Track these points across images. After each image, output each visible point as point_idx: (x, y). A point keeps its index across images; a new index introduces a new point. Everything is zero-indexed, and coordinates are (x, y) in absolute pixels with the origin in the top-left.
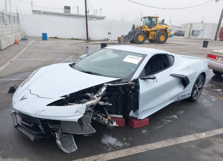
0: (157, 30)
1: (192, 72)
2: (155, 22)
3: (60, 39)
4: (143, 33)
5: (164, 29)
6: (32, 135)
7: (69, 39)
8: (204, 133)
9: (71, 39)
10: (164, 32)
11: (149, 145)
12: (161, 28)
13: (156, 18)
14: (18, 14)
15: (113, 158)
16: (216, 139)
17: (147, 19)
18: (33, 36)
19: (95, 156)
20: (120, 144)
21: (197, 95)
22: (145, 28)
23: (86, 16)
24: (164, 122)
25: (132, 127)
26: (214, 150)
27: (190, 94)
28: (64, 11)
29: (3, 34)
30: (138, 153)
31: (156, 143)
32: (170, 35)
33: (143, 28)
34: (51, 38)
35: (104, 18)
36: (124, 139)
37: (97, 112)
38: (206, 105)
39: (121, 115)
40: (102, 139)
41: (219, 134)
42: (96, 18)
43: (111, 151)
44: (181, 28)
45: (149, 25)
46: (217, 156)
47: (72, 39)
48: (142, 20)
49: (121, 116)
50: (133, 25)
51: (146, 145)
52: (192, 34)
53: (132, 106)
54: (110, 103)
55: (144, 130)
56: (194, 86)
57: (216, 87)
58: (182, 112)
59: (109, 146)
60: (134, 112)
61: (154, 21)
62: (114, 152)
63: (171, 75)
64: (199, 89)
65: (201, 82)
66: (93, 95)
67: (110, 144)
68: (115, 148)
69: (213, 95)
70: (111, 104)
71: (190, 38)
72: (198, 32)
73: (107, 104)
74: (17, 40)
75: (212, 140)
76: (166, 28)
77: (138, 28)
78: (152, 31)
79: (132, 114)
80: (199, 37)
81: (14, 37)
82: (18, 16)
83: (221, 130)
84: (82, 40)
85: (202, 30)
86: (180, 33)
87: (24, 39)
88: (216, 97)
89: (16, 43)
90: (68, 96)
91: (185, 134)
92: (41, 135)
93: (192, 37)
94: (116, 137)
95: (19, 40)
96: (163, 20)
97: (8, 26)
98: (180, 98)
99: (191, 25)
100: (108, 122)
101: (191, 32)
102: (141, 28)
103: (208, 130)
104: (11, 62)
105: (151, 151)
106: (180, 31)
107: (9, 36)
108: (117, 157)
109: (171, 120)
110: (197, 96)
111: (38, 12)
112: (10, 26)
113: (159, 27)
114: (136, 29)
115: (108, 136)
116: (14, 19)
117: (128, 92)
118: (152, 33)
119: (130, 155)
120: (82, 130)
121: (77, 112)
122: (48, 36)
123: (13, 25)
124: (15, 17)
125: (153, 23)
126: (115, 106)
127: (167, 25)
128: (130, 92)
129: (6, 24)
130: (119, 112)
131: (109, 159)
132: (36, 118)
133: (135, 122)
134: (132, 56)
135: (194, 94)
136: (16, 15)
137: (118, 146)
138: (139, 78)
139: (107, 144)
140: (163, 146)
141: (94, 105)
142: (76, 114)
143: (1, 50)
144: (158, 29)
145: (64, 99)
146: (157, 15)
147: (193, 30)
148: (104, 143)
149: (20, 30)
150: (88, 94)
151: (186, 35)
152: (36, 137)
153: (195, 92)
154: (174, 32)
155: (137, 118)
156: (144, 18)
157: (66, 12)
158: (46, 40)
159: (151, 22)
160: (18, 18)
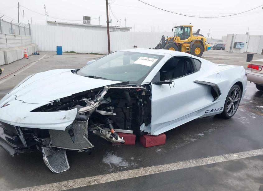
0: (191, 42)
1: (223, 80)
2: (189, 33)
3: (78, 53)
4: (174, 45)
5: (200, 41)
6: (13, 149)
7: (88, 53)
8: (236, 154)
9: (90, 54)
10: (199, 44)
11: (163, 166)
12: (196, 39)
13: (190, 27)
14: (29, 25)
15: (112, 180)
16: (251, 161)
17: (180, 29)
18: (46, 51)
19: (91, 177)
20: (125, 164)
21: (232, 110)
22: (177, 39)
23: (108, 27)
24: (187, 141)
25: (144, 145)
26: (246, 174)
27: (222, 108)
28: (83, 21)
29: (11, 47)
30: (147, 175)
31: (172, 164)
32: (207, 47)
33: (174, 39)
34: (67, 52)
35: (129, 29)
36: (132, 158)
37: (100, 125)
38: (243, 123)
39: (131, 130)
40: (104, 158)
41: (256, 155)
42: (119, 30)
43: (112, 172)
44: (222, 41)
45: (182, 35)
46: (251, 181)
47: (92, 53)
48: (173, 30)
49: (131, 132)
50: (163, 36)
51: (158, 167)
52: (235, 47)
53: (143, 118)
54: (114, 112)
55: (159, 149)
56: (227, 99)
57: (259, 103)
58: (211, 130)
59: (111, 166)
60: (146, 125)
61: (187, 32)
62: (116, 174)
63: (196, 82)
64: (235, 103)
65: (236, 95)
66: (90, 100)
67: (112, 164)
68: (117, 169)
69: (253, 112)
70: (115, 114)
71: (232, 52)
72: (242, 44)
73: (110, 113)
74: (26, 53)
75: (247, 163)
76: (202, 39)
77: (168, 40)
78: (185, 43)
79: (143, 128)
80: (243, 50)
81: (23, 51)
82: (30, 27)
83: (259, 151)
84: (103, 55)
85: (247, 43)
86: (220, 46)
87: (35, 53)
88: (257, 114)
89: (25, 57)
90: (58, 101)
91: (212, 155)
92: (23, 150)
93: (235, 51)
94: (121, 157)
95: (29, 54)
96: (199, 30)
97: (17, 37)
98: (208, 113)
99: (233, 36)
100: (112, 136)
101: (233, 44)
102: (172, 39)
103: (242, 151)
104: (15, 75)
105: (163, 173)
106: (220, 44)
107: (18, 49)
108: (119, 179)
109: (196, 139)
110: (233, 112)
111: (53, 23)
112: (20, 38)
113: (193, 38)
114: (165, 41)
115: (112, 155)
116: (25, 31)
117: (138, 101)
118: (186, 45)
119: (136, 178)
120: (74, 143)
121: (65, 119)
122: (64, 50)
123: (24, 38)
124: (25, 29)
125: (186, 34)
126: (123, 118)
127: (202, 36)
128: (141, 100)
129: (15, 36)
130: (128, 126)
131: (107, 181)
132: (17, 127)
133: (148, 139)
134: (146, 58)
135: (227, 109)
136: (28, 27)
137: (123, 167)
138: (152, 83)
139: (109, 163)
140: (180, 168)
141: (90, 112)
142: (63, 121)
143: (7, 64)
144: (192, 40)
145: (53, 104)
146: (190, 24)
147: (235, 42)
148: (105, 162)
149: (32, 44)
150: (84, 99)
151: (227, 48)
152: (17, 151)
153: (230, 107)
154: (213, 46)
155: (150, 133)
156: (176, 27)
157: (85, 23)
158: (61, 54)
159: (184, 32)
160: (30, 29)
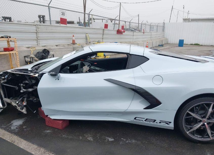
3: (201, 45)
20: (14, 128)
34: (192, 44)
63: (108, 81)
82: (164, 25)
87: (160, 45)
112: (149, 34)
124: (158, 27)
129: (144, 33)
133: (47, 119)
136: (161, 25)
139: (11, 123)
158: (182, 46)
